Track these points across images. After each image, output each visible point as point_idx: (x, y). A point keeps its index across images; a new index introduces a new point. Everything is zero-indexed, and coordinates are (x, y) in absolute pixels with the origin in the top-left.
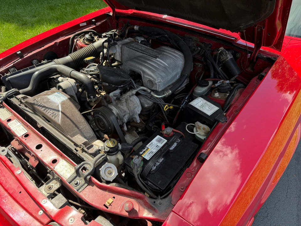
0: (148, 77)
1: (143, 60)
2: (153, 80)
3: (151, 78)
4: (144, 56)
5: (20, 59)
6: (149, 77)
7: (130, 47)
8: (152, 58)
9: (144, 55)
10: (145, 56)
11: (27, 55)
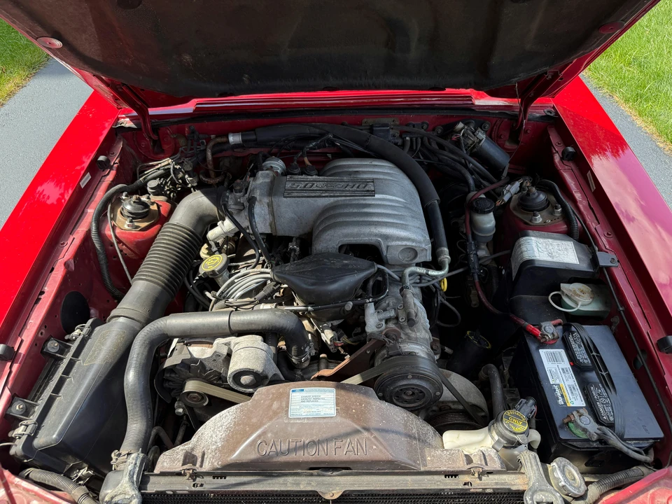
0: (400, 243)
1: (355, 210)
2: (414, 244)
3: (409, 243)
4: (341, 200)
5: (16, 367)
6: (404, 243)
7: (293, 195)
8: (365, 200)
9: (340, 198)
10: (344, 200)
11: (22, 341)
